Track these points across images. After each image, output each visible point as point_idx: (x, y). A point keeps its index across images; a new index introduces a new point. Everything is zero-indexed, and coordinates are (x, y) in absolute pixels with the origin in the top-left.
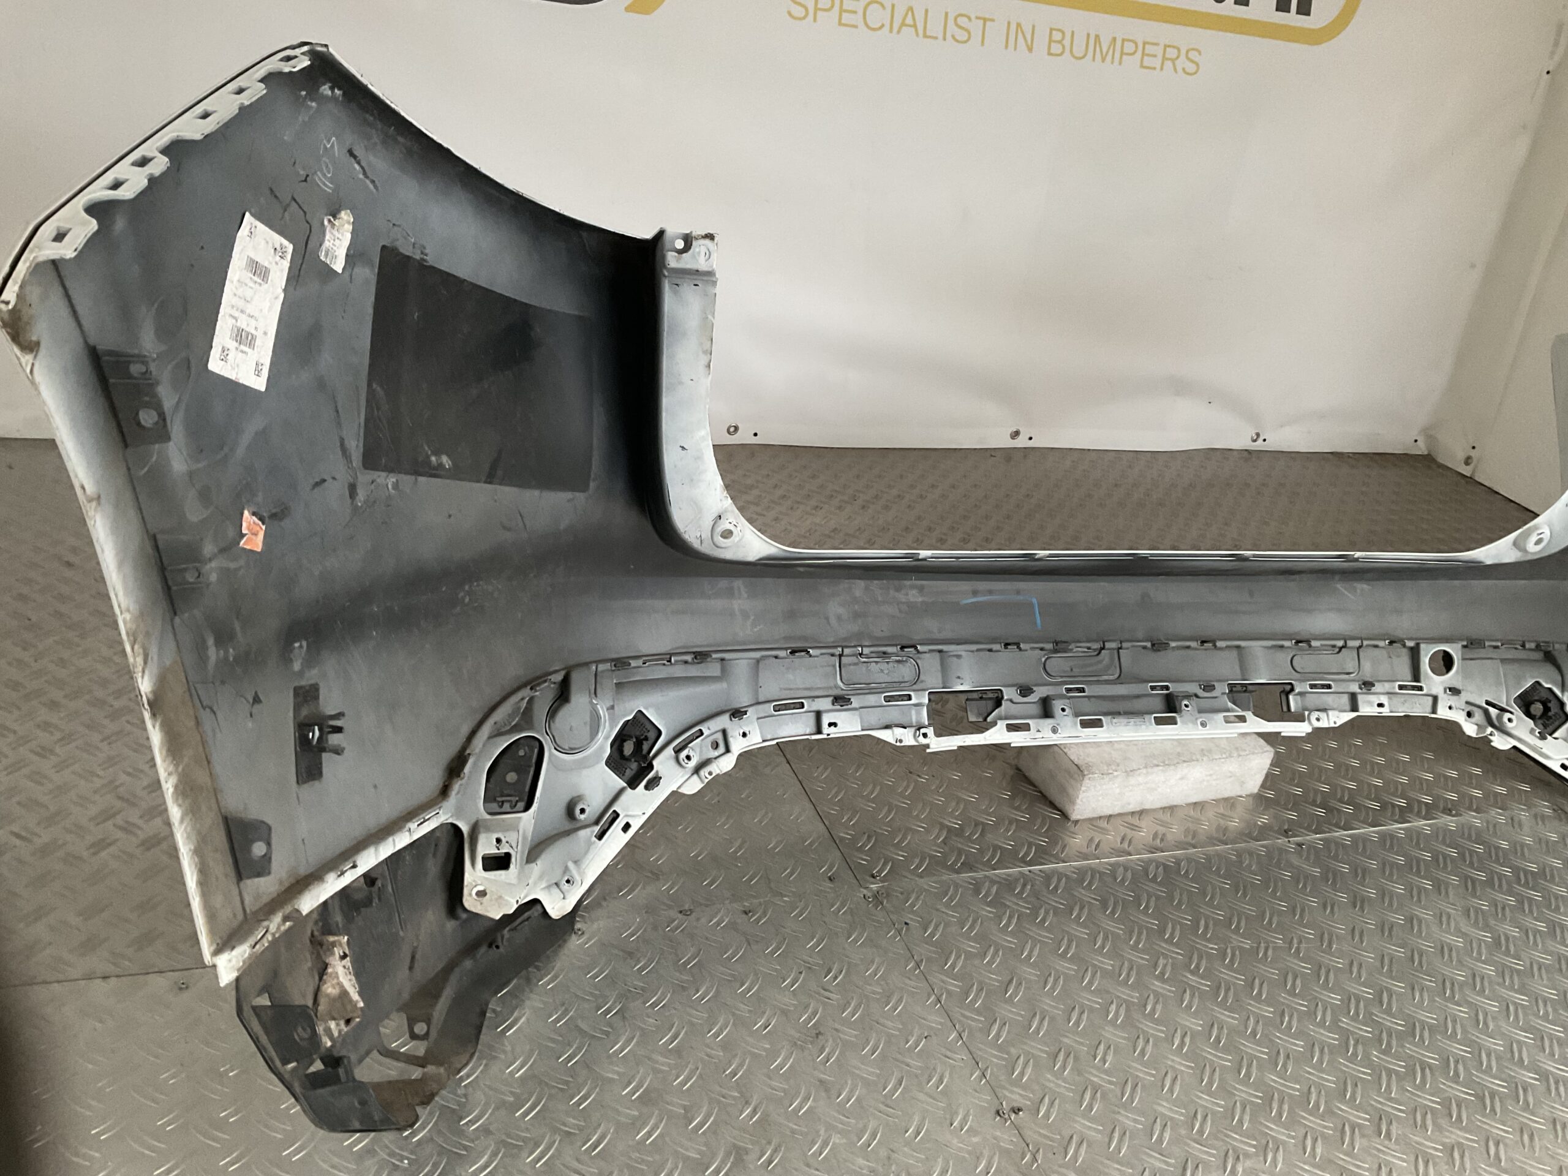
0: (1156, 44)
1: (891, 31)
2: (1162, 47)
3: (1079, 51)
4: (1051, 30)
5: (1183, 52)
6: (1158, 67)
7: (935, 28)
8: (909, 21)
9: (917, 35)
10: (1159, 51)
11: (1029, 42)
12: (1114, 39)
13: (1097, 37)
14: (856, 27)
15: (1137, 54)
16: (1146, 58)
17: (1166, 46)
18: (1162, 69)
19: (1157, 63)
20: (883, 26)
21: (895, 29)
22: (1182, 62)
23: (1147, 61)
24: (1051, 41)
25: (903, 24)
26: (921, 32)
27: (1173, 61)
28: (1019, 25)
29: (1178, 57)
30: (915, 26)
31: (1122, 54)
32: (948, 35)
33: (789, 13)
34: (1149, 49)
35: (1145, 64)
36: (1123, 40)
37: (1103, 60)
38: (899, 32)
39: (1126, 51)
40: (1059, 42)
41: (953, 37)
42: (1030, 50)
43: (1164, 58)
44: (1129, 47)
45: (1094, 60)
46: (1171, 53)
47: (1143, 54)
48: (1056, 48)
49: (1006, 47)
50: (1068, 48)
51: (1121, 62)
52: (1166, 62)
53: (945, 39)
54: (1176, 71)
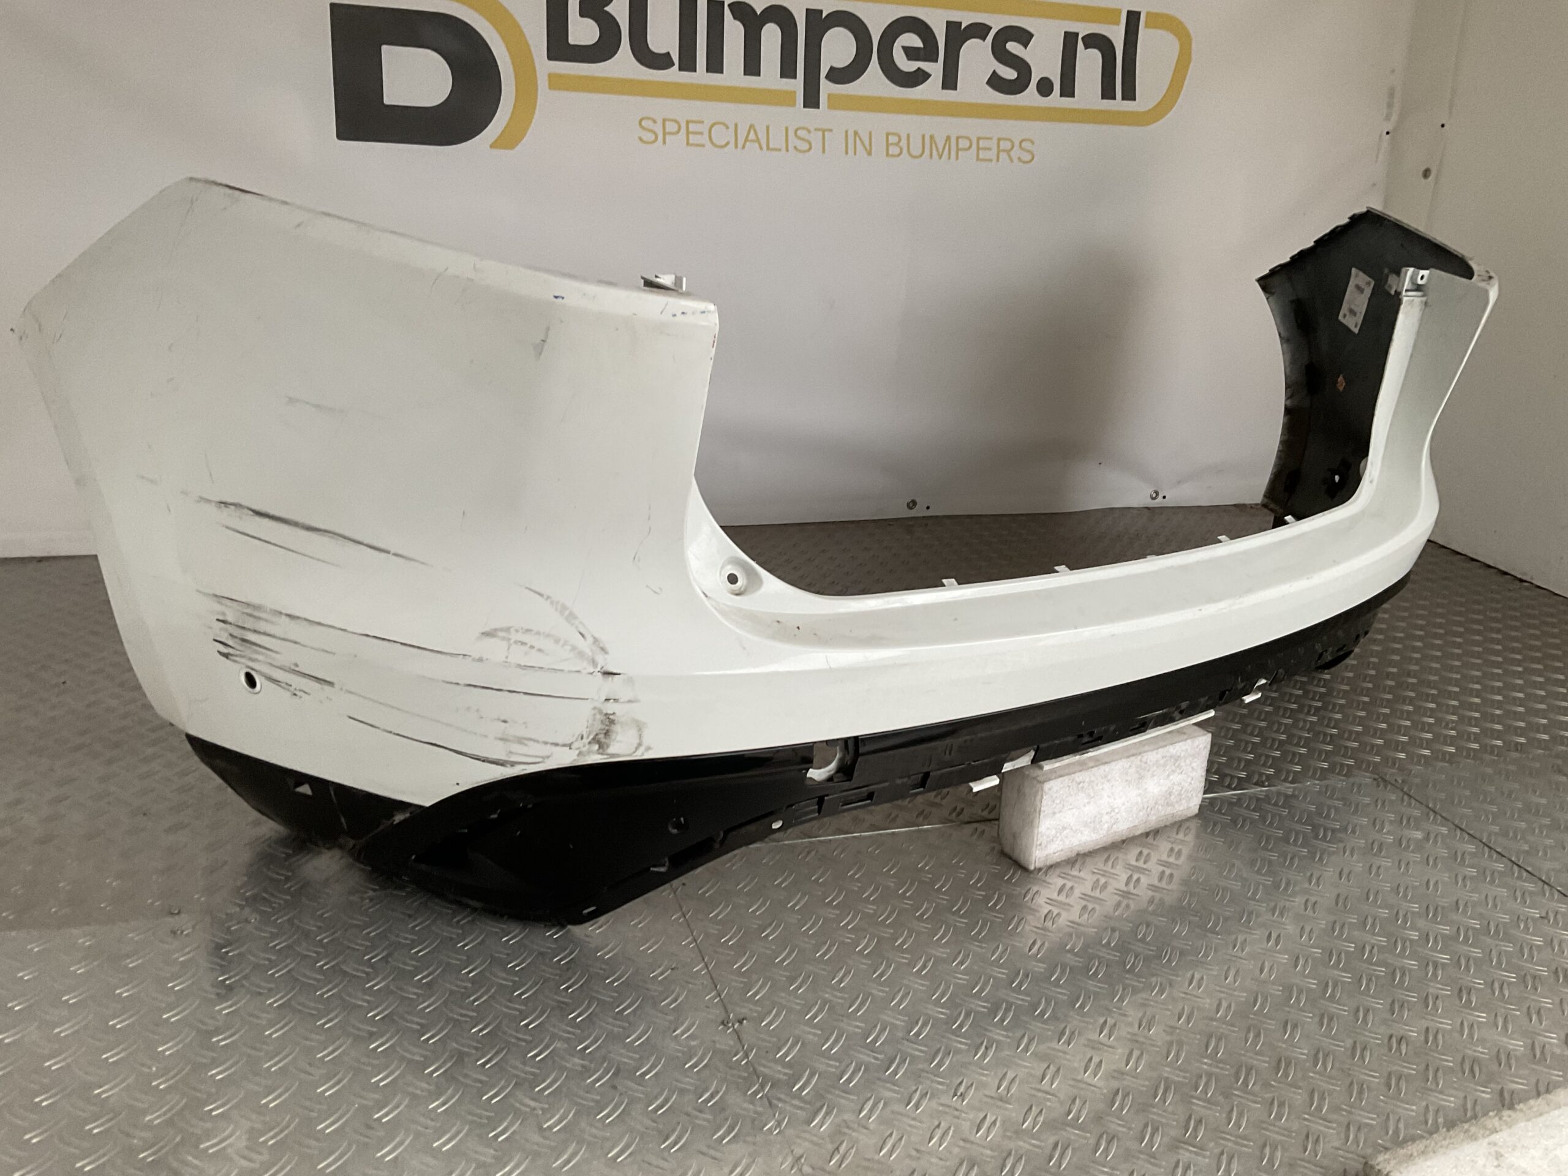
0: (990, 139)
1: (736, 147)
2: (995, 141)
3: (916, 151)
4: (888, 135)
5: (1017, 143)
6: (994, 158)
7: (777, 141)
8: (752, 136)
9: (761, 148)
10: (993, 144)
11: (868, 147)
12: (948, 138)
13: (932, 137)
14: (703, 146)
15: (972, 149)
16: (981, 152)
17: (999, 140)
18: (998, 160)
19: (993, 155)
20: (728, 143)
21: (740, 144)
22: (1016, 153)
23: (982, 154)
24: (888, 145)
25: (746, 140)
26: (764, 146)
27: (1008, 152)
28: (856, 133)
29: (1012, 148)
30: (758, 140)
31: (958, 150)
32: (791, 148)
33: (640, 139)
34: (984, 143)
35: (981, 156)
36: (958, 138)
37: (940, 157)
38: (744, 147)
39: (960, 146)
40: (897, 144)
41: (795, 148)
42: (869, 153)
43: (999, 151)
44: (964, 143)
45: (931, 157)
46: (1005, 145)
47: (978, 149)
48: (894, 150)
49: (847, 153)
50: (905, 151)
51: (957, 158)
52: (1001, 153)
53: (787, 150)
54: (1011, 160)
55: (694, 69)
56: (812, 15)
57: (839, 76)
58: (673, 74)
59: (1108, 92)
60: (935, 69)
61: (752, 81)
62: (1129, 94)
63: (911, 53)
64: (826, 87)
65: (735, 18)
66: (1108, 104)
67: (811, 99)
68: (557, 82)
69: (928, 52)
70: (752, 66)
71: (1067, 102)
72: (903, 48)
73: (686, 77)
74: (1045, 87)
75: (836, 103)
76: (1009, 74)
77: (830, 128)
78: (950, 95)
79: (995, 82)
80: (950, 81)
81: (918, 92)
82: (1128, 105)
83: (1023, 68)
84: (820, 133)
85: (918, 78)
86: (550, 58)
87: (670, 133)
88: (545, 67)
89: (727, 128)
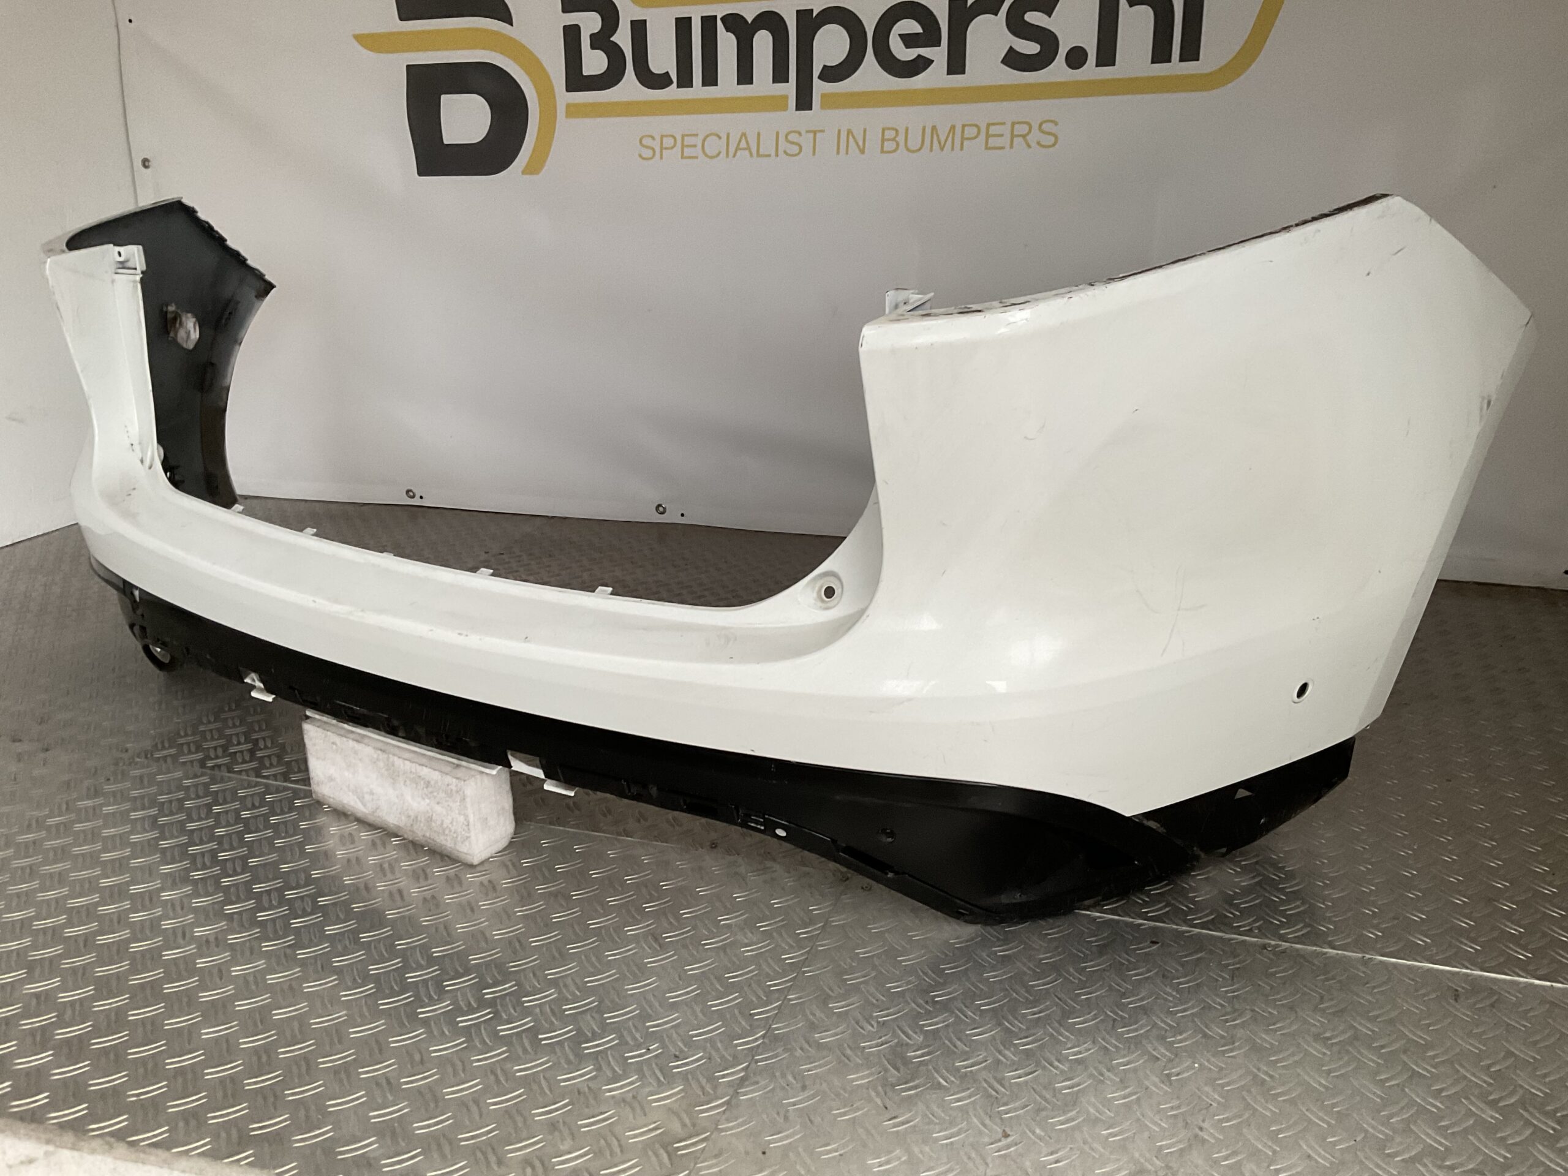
0: (1002, 124)
1: (727, 156)
2: (1008, 126)
3: (914, 143)
4: (884, 130)
5: (1035, 127)
6: (1007, 145)
7: (768, 146)
8: (743, 144)
9: (751, 155)
10: (1006, 130)
11: (861, 144)
12: (953, 128)
13: (934, 128)
15: (980, 137)
17: (1013, 124)
18: (1011, 147)
19: (1005, 141)
20: (720, 153)
21: (731, 154)
22: (1035, 136)
23: (993, 142)
24: (883, 140)
25: (738, 149)
26: (754, 151)
27: (1024, 136)
28: (849, 132)
29: (1029, 132)
30: (748, 148)
31: (963, 139)
32: (781, 152)
33: (640, 156)
34: (993, 130)
36: (964, 126)
37: (942, 149)
38: (734, 156)
40: (894, 139)
41: (785, 152)
42: (862, 152)
43: (1013, 136)
44: (970, 132)
45: (931, 150)
46: (1021, 129)
47: (988, 136)
48: (890, 146)
49: (838, 153)
50: (902, 143)
51: (962, 148)
52: (1015, 139)
53: (777, 155)
54: (1029, 146)
55: (690, 84)
56: (803, 16)
57: (832, 74)
58: (672, 92)
59: (1161, 54)
60: (939, 54)
61: (745, 90)
62: (1191, 52)
63: (909, 40)
64: (819, 87)
65: (728, 30)
66: (1161, 69)
67: (804, 101)
68: (573, 111)
69: (930, 37)
70: (745, 75)
71: (1106, 72)
72: (900, 35)
73: (685, 93)
74: (1076, 57)
75: (830, 102)
76: (1030, 48)
77: (821, 128)
78: (957, 80)
79: (1013, 60)
80: (956, 65)
81: (919, 81)
82: (1190, 67)
83: (1048, 41)
84: (812, 135)
85: (920, 65)
86: (568, 90)
87: (666, 148)
88: (564, 98)
89: (720, 138)
